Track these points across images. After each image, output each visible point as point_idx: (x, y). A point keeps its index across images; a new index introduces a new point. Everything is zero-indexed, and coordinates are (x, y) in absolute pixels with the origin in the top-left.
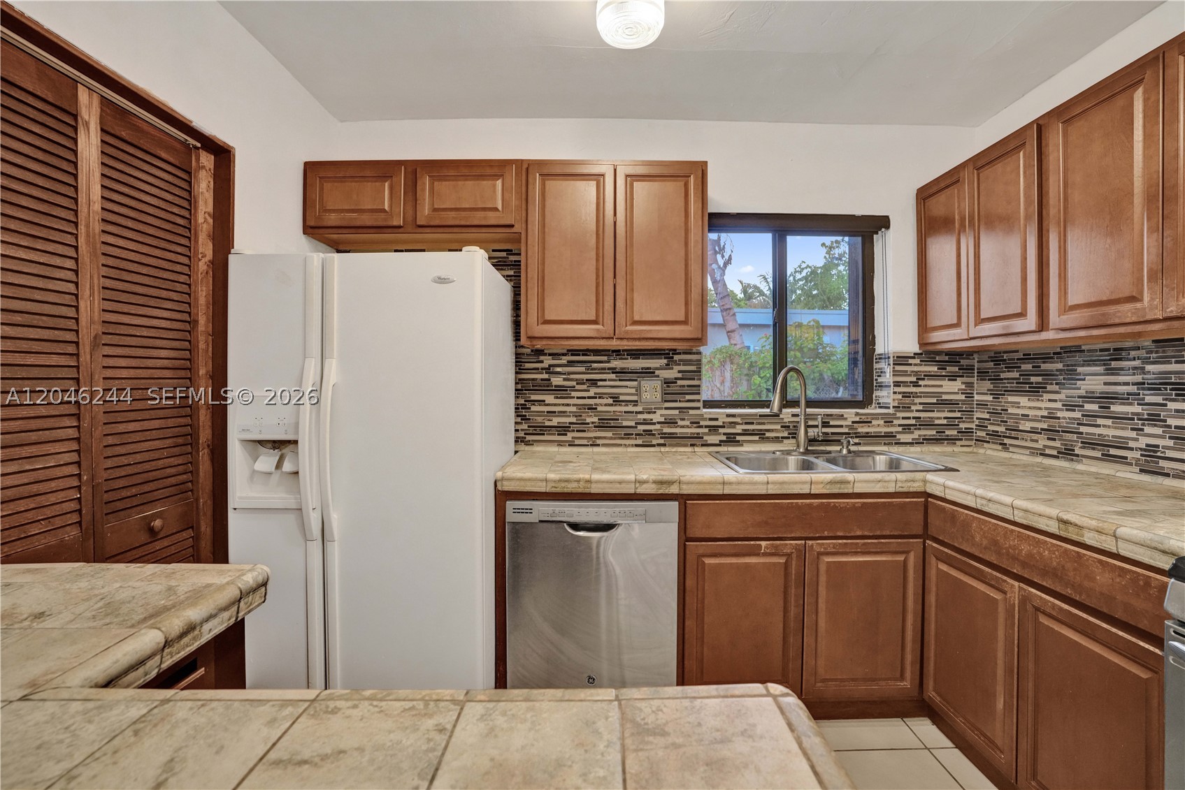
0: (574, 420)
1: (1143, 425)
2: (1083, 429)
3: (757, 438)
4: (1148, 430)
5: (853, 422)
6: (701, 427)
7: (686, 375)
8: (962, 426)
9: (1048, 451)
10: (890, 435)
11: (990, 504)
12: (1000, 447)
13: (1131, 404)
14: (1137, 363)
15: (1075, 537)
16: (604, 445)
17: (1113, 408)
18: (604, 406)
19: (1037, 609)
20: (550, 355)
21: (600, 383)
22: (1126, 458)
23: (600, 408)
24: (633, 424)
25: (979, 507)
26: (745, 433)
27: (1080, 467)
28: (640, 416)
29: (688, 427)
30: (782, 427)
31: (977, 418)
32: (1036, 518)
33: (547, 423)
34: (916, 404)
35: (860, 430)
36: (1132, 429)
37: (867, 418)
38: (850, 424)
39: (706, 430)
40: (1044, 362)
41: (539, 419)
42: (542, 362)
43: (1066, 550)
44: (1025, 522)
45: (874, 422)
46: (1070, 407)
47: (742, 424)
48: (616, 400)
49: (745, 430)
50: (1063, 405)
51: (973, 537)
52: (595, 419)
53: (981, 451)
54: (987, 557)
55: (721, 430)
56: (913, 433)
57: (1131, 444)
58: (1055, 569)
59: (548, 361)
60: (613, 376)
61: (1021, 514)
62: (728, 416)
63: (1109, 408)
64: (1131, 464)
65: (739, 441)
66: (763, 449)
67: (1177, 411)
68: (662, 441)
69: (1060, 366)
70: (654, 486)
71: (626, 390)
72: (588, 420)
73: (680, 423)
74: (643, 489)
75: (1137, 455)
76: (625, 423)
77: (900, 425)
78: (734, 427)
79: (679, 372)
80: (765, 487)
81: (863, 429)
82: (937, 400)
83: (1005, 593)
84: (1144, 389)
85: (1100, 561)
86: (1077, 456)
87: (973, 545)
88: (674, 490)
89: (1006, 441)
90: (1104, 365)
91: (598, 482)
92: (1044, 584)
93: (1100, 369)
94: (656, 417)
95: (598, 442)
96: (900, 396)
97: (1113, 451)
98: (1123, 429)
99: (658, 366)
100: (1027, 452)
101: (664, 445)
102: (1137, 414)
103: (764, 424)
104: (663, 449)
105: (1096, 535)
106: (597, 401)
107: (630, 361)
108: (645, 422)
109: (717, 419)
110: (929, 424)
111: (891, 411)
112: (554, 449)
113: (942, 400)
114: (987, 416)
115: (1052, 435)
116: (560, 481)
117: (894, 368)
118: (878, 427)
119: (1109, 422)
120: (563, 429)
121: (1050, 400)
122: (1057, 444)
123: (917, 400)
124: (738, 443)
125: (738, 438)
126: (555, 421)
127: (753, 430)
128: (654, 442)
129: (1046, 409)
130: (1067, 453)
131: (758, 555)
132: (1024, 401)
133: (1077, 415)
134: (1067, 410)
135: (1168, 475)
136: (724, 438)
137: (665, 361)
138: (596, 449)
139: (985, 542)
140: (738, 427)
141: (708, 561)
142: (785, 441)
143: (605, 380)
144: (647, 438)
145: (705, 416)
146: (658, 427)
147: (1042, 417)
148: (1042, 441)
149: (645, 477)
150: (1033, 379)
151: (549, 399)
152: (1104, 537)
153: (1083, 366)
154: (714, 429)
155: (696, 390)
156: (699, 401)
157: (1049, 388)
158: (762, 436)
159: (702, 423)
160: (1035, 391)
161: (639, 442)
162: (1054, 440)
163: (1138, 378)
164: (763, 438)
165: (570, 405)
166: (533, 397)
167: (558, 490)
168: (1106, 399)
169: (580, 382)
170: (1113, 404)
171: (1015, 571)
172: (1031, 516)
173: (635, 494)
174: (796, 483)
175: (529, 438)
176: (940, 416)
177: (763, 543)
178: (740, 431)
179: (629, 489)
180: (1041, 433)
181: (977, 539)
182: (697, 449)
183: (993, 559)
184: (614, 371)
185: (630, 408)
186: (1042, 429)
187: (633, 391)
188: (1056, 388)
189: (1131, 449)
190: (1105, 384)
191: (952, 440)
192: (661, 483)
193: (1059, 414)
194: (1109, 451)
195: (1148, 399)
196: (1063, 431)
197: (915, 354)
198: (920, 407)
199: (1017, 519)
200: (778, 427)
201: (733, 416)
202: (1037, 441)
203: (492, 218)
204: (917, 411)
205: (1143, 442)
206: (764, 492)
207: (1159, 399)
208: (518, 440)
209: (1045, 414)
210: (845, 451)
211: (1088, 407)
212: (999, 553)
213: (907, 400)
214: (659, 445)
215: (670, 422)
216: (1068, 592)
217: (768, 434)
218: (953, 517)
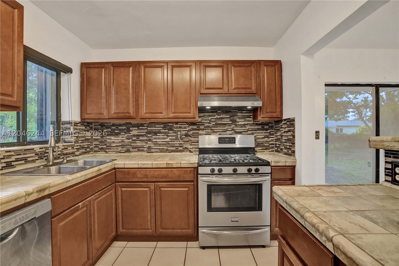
1: (147, 142)
2: (132, 144)
3: (23, 162)
4: (148, 143)
5: (62, 149)
8: (91, 147)
9: (122, 151)
10: (73, 153)
11: (144, 165)
12: (104, 152)
13: (144, 137)
14: (146, 127)
15: (171, 167)
17: (140, 138)
19: (160, 187)
22: (144, 150)
25: (139, 167)
26: (17, 160)
27: (132, 154)
30: (35, 154)
31: (94, 144)
32: (160, 165)
34: (79, 140)
35: (64, 152)
36: (145, 143)
37: (66, 147)
38: (61, 150)
40: (120, 127)
43: (168, 170)
44: (156, 167)
45: (69, 148)
46: (128, 139)
47: (15, 155)
49: (17, 159)
50: (126, 138)
51: (137, 176)
53: (97, 154)
54: (143, 180)
55: (3, 161)
56: (79, 151)
57: (145, 147)
58: (166, 176)
61: (155, 165)
62: (7, 152)
63: (139, 138)
64: (145, 151)
65: (13, 165)
66: (28, 167)
67: (155, 138)
69: (125, 128)
70: (36, 194)
74: (30, 199)
75: (146, 149)
77: (76, 149)
78: (11, 158)
80: (80, 178)
81: (65, 152)
82: (85, 139)
83: (149, 187)
84: (147, 133)
85: (177, 170)
86: (131, 151)
87: (137, 178)
88: (46, 193)
89: (107, 150)
90: (138, 127)
92: (163, 180)
93: (137, 129)
96: (75, 138)
97: (140, 149)
98: (143, 143)
100: (115, 152)
102: (146, 139)
103: (27, 154)
105: (176, 165)
110: (83, 148)
111: (73, 143)
113: (86, 139)
114: (99, 143)
115: (123, 147)
117: (74, 127)
118: (70, 150)
119: (139, 142)
121: (122, 137)
122: (125, 149)
123: (80, 139)
124: (13, 166)
125: (13, 163)
127: (21, 158)
129: (120, 139)
130: (128, 151)
131: (79, 210)
132: (113, 138)
133: (130, 140)
134: (127, 139)
135: (153, 152)
136: (5, 165)
139: (142, 176)
140: (12, 157)
141: (61, 224)
142: (37, 161)
147: (119, 142)
148: (120, 149)
149: (31, 190)
150: (116, 131)
152: (178, 164)
153: (132, 128)
157: (122, 134)
158: (26, 160)
160: (117, 135)
162: (124, 148)
163: (146, 131)
164: (26, 161)
168: (138, 136)
170: (140, 137)
171: (153, 180)
172: (158, 165)
173: (25, 203)
174: (89, 174)
176: (85, 144)
177: (80, 204)
178: (13, 160)
180: (119, 147)
181: (139, 176)
183: (146, 180)
186: (119, 145)
188: (124, 134)
189: (145, 148)
190: (138, 132)
191: (88, 152)
192: (41, 191)
193: (125, 141)
194: (139, 149)
195: (148, 136)
196: (126, 145)
197: (79, 122)
198: (81, 142)
199: (153, 167)
200: (34, 155)
201: (10, 151)
202: (118, 149)
204: (80, 143)
205: (147, 146)
207: (151, 136)
209: (120, 141)
210: (65, 161)
211: (133, 138)
212: (147, 178)
213: (77, 139)
216: (170, 179)
217: (29, 159)
218: (128, 173)
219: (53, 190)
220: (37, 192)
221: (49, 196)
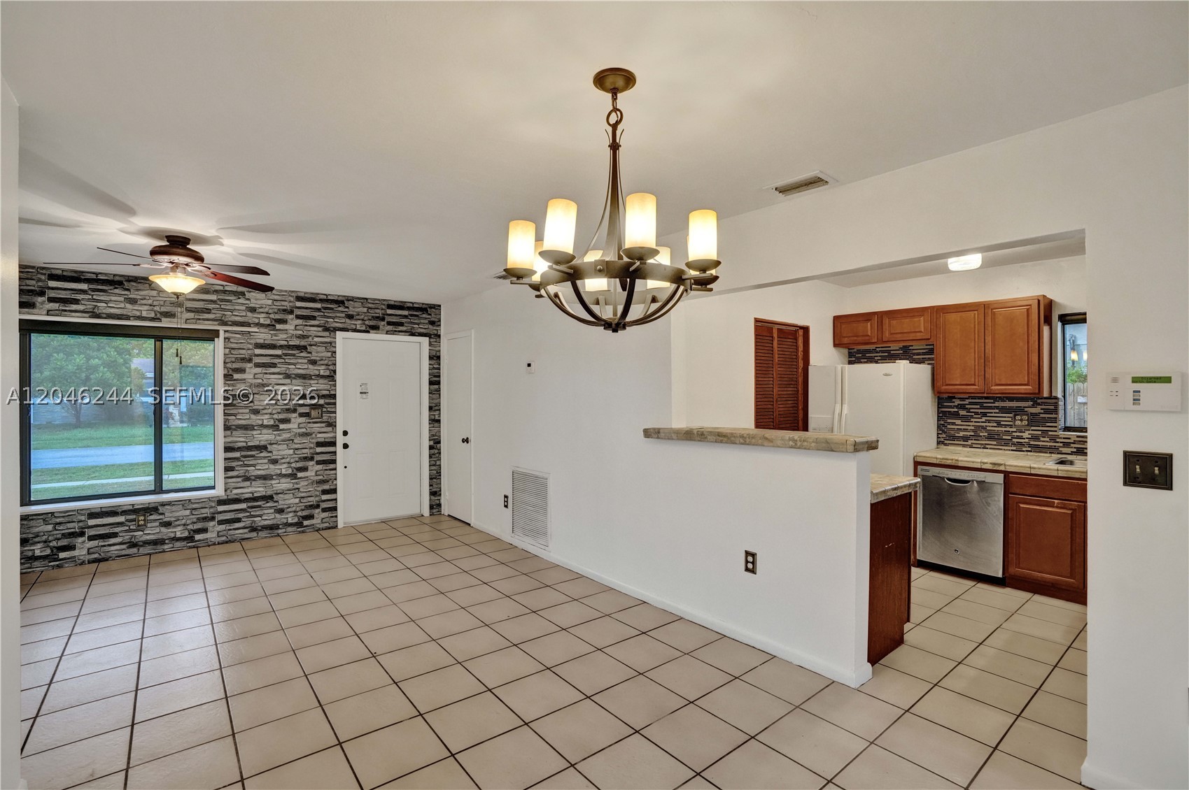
0: (973, 434)
6: (1058, 442)
7: (1047, 411)
16: (990, 448)
18: (991, 427)
20: (958, 399)
21: (988, 415)
23: (988, 428)
24: (1010, 438)
28: (1014, 434)
29: (1047, 442)
33: (957, 435)
39: (1061, 445)
41: (952, 432)
42: (954, 402)
48: (999, 424)
52: (986, 434)
55: (1072, 445)
59: (957, 402)
60: (997, 411)
62: (1078, 437)
68: (1029, 449)
70: (991, 465)
71: (1006, 418)
72: (981, 434)
73: (1042, 439)
74: (984, 467)
76: (1004, 437)
79: (1041, 409)
80: (1056, 472)
88: (1002, 468)
91: (961, 461)
94: (1026, 435)
95: (987, 446)
99: (1027, 405)
101: (1031, 451)
104: (1029, 453)
106: (987, 424)
107: (1007, 402)
108: (1018, 437)
109: (1069, 438)
112: (960, 448)
116: (943, 459)
120: (966, 439)
126: (961, 434)
128: (1024, 449)
131: (1053, 507)
136: (1075, 450)
137: (1032, 403)
138: (985, 450)
141: (1022, 505)
143: (992, 413)
144: (1019, 447)
145: (1061, 436)
146: (1027, 440)
149: (986, 461)
151: (958, 422)
154: (1066, 445)
155: (1055, 420)
156: (1056, 427)
159: (1058, 440)
161: (1015, 448)
165: (971, 425)
166: (949, 421)
167: (943, 463)
169: (976, 413)
173: (981, 468)
174: (1076, 472)
175: (946, 442)
177: (1056, 501)
179: (978, 466)
182: (1053, 455)
184: (997, 407)
185: (1008, 429)
187: (1010, 419)
192: (995, 464)
203: (919, 336)
206: (1056, 475)
208: (938, 443)
214: (1027, 451)
215: (1035, 438)
219: (1009, 469)
220: (991, 463)
221: (1007, 474)
